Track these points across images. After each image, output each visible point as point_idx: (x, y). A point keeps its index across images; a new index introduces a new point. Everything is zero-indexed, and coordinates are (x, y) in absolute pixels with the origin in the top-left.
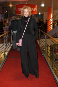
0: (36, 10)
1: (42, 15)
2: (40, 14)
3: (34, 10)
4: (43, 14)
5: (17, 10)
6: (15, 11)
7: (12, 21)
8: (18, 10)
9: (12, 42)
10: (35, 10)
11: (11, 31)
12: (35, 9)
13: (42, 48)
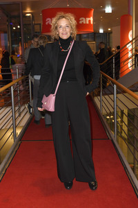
0: (92, 23)
1: (107, 34)
2: (101, 31)
3: (88, 23)
4: (111, 32)
5: (44, 22)
6: (40, 24)
8: (47, 23)
9: (32, 102)
10: (90, 21)
12: (88, 19)
13: (108, 117)
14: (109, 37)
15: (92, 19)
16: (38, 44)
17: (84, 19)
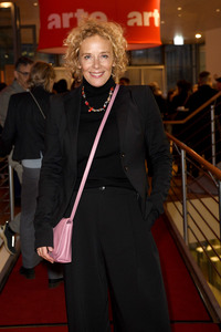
0: (157, 23)
1: (192, 47)
3: (147, 23)
4: (202, 43)
5: (44, 22)
6: (34, 27)
7: (13, 97)
8: (50, 26)
9: (15, 221)
10: (152, 20)
11: (10, 157)
12: (147, 15)
13: (200, 250)
14: (198, 54)
15: (156, 14)
16: (30, 80)
17: (138, 14)
